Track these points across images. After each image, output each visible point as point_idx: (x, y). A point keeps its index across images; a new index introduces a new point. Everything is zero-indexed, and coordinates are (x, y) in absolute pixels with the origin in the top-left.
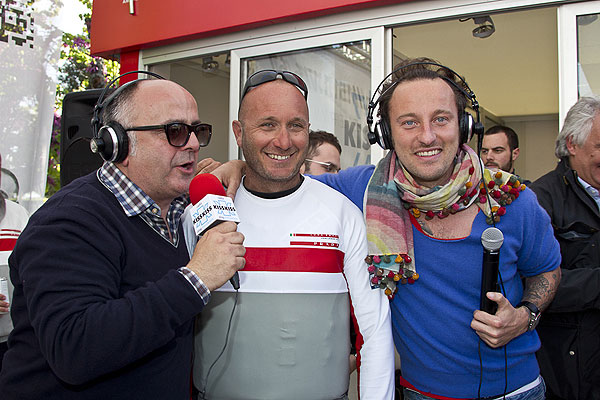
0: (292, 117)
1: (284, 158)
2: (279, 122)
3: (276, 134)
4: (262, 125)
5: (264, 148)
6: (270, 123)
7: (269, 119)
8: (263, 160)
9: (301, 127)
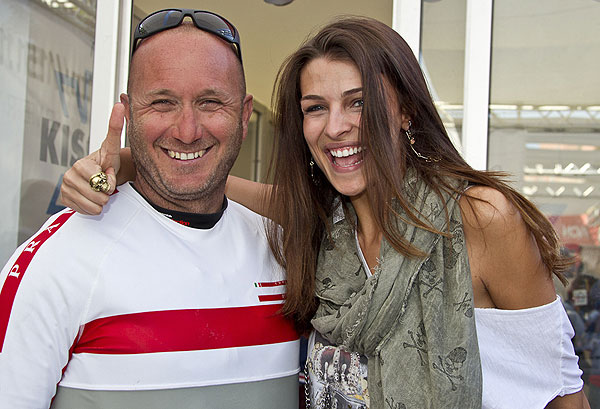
0: (201, 89)
1: (191, 156)
2: (181, 98)
3: (176, 118)
4: (154, 103)
5: (157, 140)
6: (166, 101)
7: (162, 93)
8: (157, 161)
9: (219, 103)
